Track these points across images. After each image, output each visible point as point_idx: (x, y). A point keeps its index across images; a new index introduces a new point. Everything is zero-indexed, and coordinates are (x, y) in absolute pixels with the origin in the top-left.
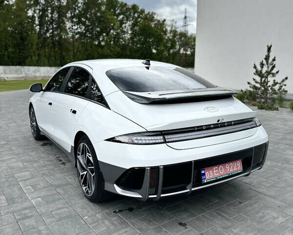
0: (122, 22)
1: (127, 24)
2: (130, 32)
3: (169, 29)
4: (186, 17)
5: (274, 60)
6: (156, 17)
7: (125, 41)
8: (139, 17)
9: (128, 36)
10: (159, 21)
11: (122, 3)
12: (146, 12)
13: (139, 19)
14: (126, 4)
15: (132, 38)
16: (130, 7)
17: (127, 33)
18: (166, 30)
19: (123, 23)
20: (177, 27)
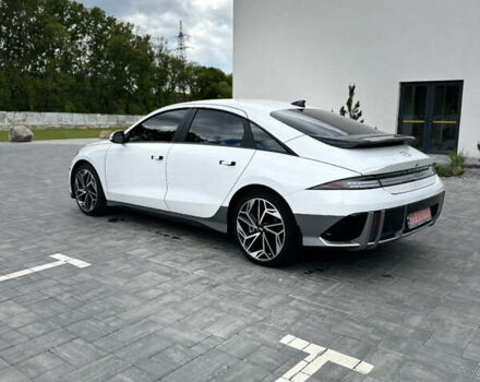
0: (74, 36)
1: (85, 40)
2: (88, 53)
3: (156, 52)
4: (181, 35)
5: (357, 105)
6: (134, 31)
7: (80, 67)
8: (105, 29)
9: (85, 60)
10: (139, 38)
11: (75, 3)
12: (117, 23)
13: (106, 33)
14: (81, 6)
15: (93, 63)
16: (89, 11)
17: (84, 54)
18: (152, 53)
19: (77, 38)
20: (169, 49)
